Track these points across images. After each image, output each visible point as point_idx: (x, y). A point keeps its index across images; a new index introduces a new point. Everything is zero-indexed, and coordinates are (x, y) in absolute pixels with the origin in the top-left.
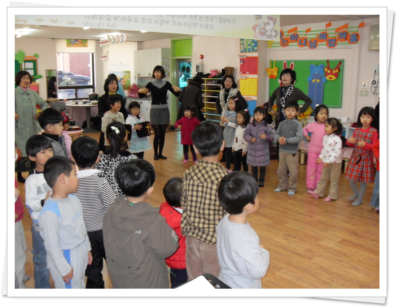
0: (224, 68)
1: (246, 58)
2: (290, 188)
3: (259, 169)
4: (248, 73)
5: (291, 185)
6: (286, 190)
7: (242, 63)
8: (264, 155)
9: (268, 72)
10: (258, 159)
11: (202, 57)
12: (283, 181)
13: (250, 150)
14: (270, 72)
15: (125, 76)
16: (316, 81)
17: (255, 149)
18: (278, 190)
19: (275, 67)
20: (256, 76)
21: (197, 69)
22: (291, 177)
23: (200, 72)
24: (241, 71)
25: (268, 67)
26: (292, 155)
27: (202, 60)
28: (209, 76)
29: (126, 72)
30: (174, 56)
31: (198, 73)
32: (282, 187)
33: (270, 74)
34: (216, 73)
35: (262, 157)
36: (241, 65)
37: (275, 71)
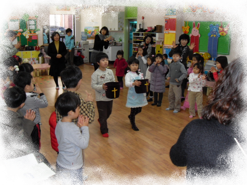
0: (156, 26)
1: (168, 19)
2: (175, 108)
3: (158, 94)
4: (170, 29)
5: (176, 106)
6: (173, 109)
7: (166, 23)
8: (161, 85)
9: (183, 29)
10: (157, 88)
11: (143, 18)
12: (172, 103)
13: (152, 81)
14: (185, 29)
15: (96, 30)
16: (213, 36)
17: (156, 81)
18: (168, 109)
19: (188, 25)
20: (174, 32)
21: (140, 26)
22: (176, 101)
23: (141, 28)
24: (165, 28)
25: (183, 26)
26: (176, 86)
27: (143, 20)
28: (146, 31)
29: (96, 27)
30: (127, 17)
31: (140, 29)
32: (171, 107)
33: (185, 30)
34: (151, 29)
35: (159, 86)
36: (165, 24)
37: (187, 28)
